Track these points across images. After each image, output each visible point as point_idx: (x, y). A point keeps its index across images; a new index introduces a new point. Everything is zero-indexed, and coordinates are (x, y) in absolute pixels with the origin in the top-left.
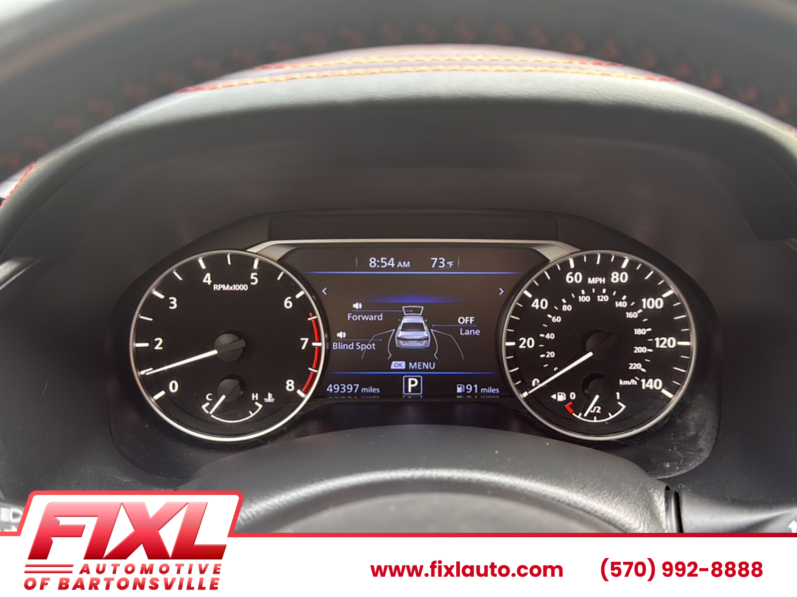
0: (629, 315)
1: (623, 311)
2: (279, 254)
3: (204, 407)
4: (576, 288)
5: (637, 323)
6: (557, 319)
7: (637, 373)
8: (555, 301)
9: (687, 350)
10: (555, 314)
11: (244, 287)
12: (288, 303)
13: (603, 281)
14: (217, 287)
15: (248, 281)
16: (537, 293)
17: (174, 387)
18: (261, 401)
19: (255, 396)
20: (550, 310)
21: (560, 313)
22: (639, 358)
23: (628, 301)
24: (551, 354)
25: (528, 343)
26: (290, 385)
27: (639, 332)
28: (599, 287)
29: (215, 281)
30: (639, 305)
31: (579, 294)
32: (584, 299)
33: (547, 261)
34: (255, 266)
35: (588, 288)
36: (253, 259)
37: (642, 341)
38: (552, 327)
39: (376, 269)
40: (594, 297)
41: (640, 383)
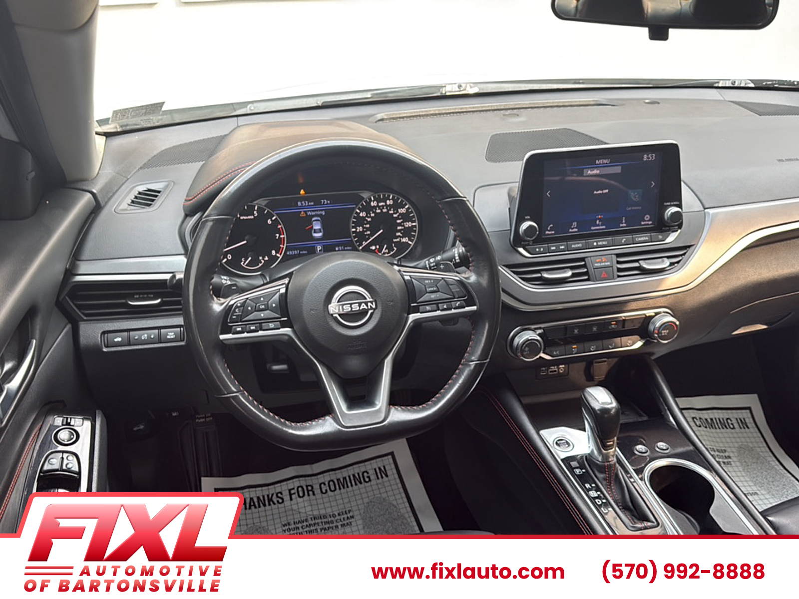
0: (395, 216)
1: (392, 214)
2: (265, 203)
3: (242, 263)
4: (375, 207)
5: (398, 218)
6: (369, 219)
7: (399, 236)
8: (368, 213)
9: (415, 226)
10: (368, 217)
11: (252, 217)
12: (269, 222)
13: (384, 204)
14: (242, 218)
15: (253, 214)
16: (361, 211)
17: (229, 257)
18: (263, 259)
19: (261, 258)
20: (367, 216)
21: (370, 217)
22: (399, 231)
23: (394, 210)
24: (369, 232)
25: (360, 229)
26: (273, 252)
27: (399, 221)
28: (383, 206)
29: (240, 216)
30: (397, 212)
31: (376, 209)
32: (378, 211)
33: (363, 198)
34: (256, 208)
35: (379, 207)
36: (255, 206)
37: (400, 224)
38: (368, 223)
39: (301, 206)
40: (381, 210)
41: (400, 240)
